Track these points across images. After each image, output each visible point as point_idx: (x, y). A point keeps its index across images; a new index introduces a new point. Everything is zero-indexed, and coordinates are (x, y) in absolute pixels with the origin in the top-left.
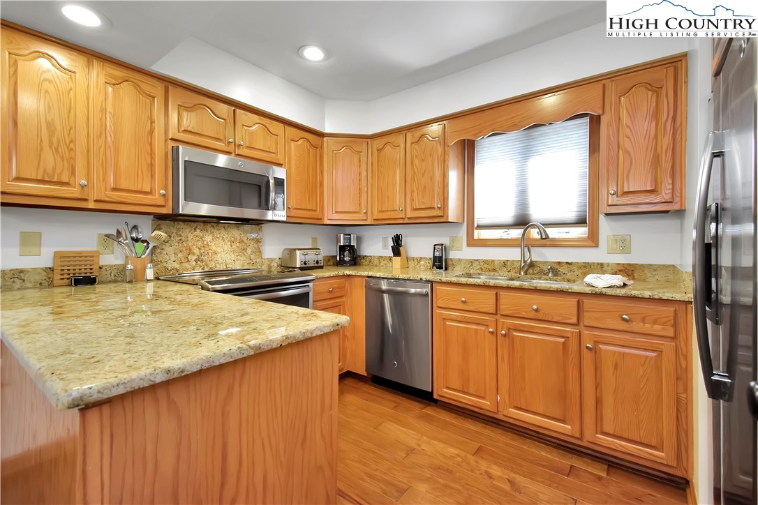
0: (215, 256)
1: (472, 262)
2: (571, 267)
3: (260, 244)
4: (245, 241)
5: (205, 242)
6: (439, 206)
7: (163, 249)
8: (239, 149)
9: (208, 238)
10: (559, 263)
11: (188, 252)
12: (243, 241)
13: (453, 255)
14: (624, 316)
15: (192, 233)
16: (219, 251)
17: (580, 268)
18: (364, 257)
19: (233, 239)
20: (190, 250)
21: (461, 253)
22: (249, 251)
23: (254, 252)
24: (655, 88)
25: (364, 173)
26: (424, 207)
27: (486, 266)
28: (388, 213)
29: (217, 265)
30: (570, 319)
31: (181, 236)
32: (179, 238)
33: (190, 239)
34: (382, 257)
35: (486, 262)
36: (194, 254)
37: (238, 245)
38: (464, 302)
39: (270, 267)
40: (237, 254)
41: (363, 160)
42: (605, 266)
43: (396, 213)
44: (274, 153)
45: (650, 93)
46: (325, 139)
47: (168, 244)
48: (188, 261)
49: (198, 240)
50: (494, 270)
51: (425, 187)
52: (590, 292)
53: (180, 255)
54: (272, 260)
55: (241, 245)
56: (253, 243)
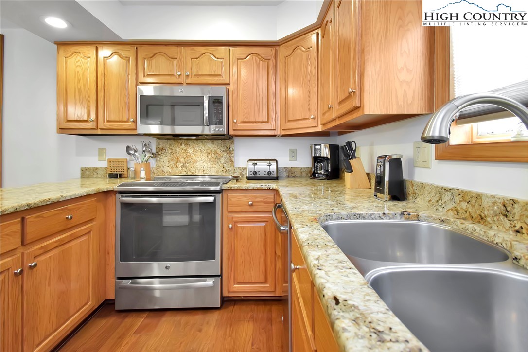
0: (195, 164)
3: (232, 155)
4: (219, 152)
5: (188, 154)
7: (161, 158)
9: (190, 150)
11: (177, 160)
12: (217, 153)
15: (179, 147)
16: (199, 160)
19: (209, 151)
20: (178, 159)
22: (222, 161)
23: (226, 162)
27: (465, 205)
29: (197, 171)
31: (172, 149)
32: (171, 151)
33: (178, 151)
36: (180, 162)
37: (213, 155)
39: (241, 174)
40: (212, 163)
44: (220, 76)
47: (164, 155)
48: (177, 167)
49: (183, 152)
53: (172, 163)
55: (215, 156)
56: (225, 155)
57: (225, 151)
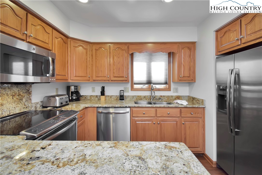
1: (133, 97)
2: (164, 97)
3: (30, 95)
4: (22, 94)
6: (126, 76)
8: (29, 38)
10: (161, 96)
12: (20, 95)
13: (126, 94)
14: (192, 113)
17: (166, 97)
18: (82, 96)
19: (14, 94)
21: (129, 93)
22: (24, 100)
23: (27, 100)
24: (190, 49)
25: (88, 59)
26: (119, 76)
27: (138, 98)
28: (101, 78)
30: (178, 115)
34: (92, 96)
35: (138, 96)
37: (17, 97)
38: (144, 114)
39: (36, 107)
40: (17, 103)
41: (88, 53)
42: (173, 96)
43: (106, 78)
44: (48, 44)
45: (189, 50)
46: (69, 40)
50: (141, 99)
51: (119, 68)
52: (183, 107)
54: (38, 103)
55: (19, 97)
56: (26, 96)
57: (26, 92)
